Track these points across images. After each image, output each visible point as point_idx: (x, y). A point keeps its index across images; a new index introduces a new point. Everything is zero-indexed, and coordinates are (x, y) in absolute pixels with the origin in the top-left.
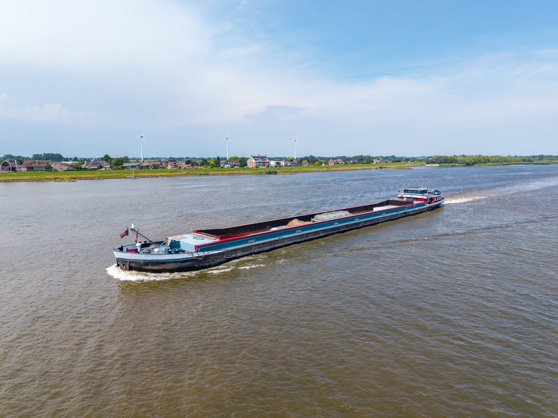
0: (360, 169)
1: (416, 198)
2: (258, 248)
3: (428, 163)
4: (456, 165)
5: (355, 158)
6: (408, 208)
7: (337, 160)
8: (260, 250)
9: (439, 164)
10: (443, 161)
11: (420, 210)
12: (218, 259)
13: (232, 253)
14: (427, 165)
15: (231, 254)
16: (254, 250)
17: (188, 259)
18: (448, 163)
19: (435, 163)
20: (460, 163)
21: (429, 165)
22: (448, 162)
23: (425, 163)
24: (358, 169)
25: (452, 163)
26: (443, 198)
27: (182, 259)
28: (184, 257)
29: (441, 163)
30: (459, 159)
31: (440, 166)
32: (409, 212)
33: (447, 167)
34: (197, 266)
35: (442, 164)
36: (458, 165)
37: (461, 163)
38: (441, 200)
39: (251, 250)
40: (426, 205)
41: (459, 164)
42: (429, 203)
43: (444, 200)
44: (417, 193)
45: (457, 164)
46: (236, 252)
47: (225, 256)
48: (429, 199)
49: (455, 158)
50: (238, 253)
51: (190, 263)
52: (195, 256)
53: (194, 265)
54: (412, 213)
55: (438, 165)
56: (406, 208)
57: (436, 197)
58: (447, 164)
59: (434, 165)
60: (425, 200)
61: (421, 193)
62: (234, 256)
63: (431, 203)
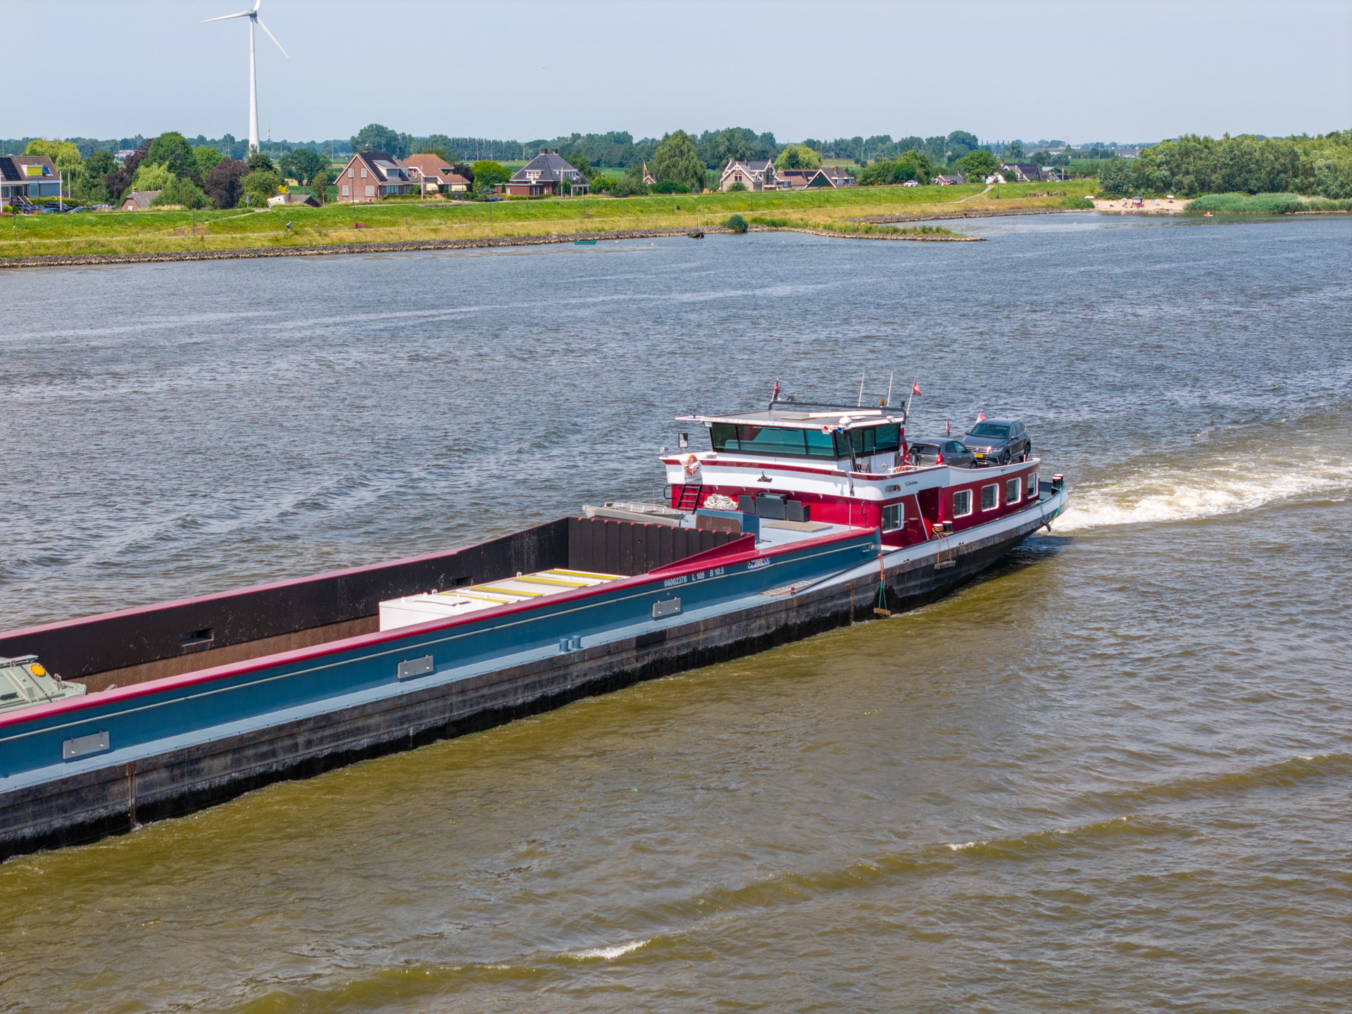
0: (562, 239)
1: (800, 496)
3: (1114, 191)
4: (1299, 208)
5: (568, 149)
6: (691, 597)
7: (404, 166)
9: (1187, 196)
10: (1216, 178)
11: (803, 602)
14: (1103, 205)
18: (1252, 192)
19: (1162, 188)
20: (1326, 193)
21: (1119, 205)
22: (1253, 184)
23: (1099, 190)
24: (545, 239)
25: (1274, 188)
26: (1054, 487)
29: (1205, 187)
30: (1320, 163)
31: (1193, 214)
32: (691, 629)
33: (1238, 216)
35: (1208, 198)
36: (1314, 207)
37: (1334, 189)
38: (1026, 504)
40: (873, 556)
41: (1320, 200)
42: (905, 539)
43: (1055, 503)
44: (807, 456)
45: (1304, 200)
48: (907, 500)
49: (1295, 156)
54: (722, 638)
55: (1177, 205)
56: (663, 597)
57: (976, 486)
58: (1240, 199)
59: (1151, 205)
60: (873, 512)
61: (838, 456)
63: (932, 537)
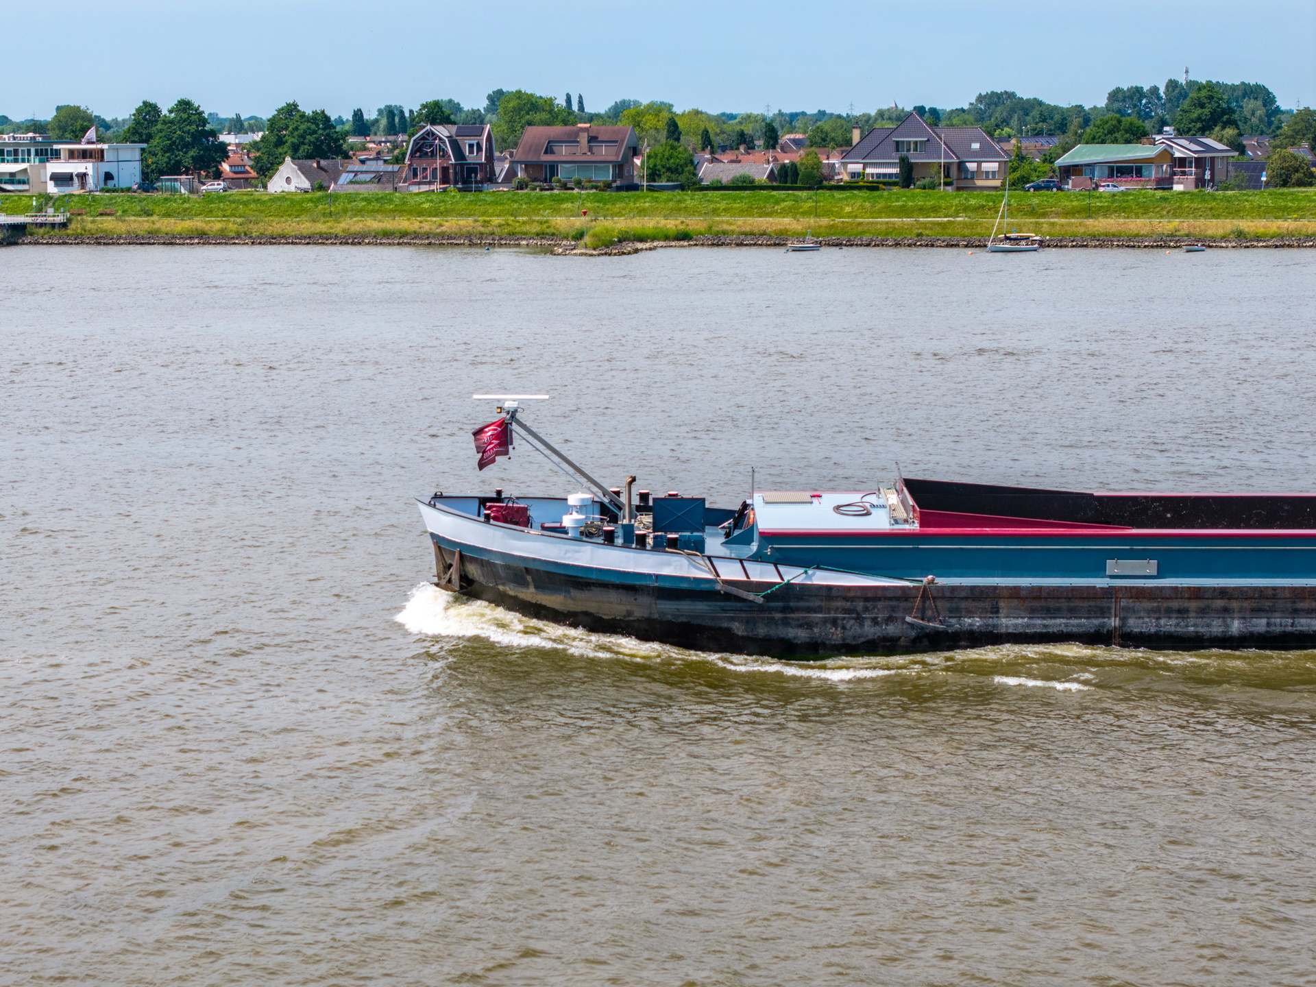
2: (1157, 610)
8: (1169, 625)
12: (868, 623)
13: (963, 605)
15: (956, 612)
16: (1123, 620)
17: (685, 586)
27: (657, 576)
28: (666, 571)
34: (738, 629)
39: (1103, 612)
46: (987, 604)
47: (909, 611)
50: (1003, 612)
51: (701, 607)
52: (725, 576)
53: (725, 625)
62: (976, 622)
